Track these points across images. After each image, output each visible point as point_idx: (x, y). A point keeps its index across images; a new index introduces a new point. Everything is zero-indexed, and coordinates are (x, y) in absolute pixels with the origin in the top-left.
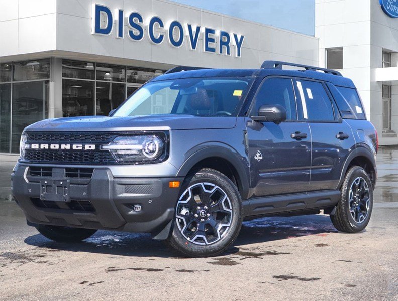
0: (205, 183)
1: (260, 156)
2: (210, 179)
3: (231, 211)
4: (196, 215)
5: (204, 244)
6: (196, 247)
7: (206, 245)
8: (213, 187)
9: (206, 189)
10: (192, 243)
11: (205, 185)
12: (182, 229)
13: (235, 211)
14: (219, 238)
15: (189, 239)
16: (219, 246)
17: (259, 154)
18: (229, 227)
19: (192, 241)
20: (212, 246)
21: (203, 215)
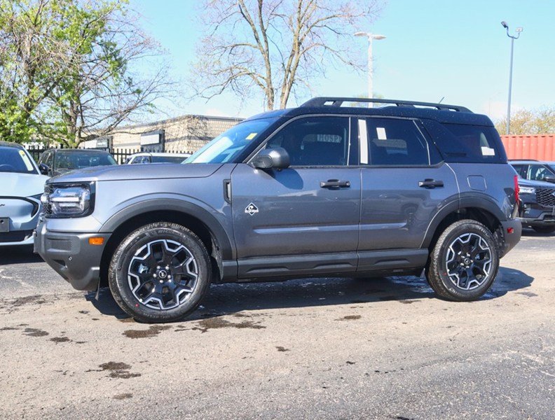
0: (169, 241)
1: (255, 208)
2: (176, 238)
3: (196, 276)
4: (155, 275)
5: (159, 308)
6: (149, 311)
7: (161, 310)
8: (178, 246)
9: (169, 247)
10: (145, 305)
11: (168, 243)
12: (134, 288)
13: (200, 275)
14: (178, 304)
15: (141, 300)
16: (175, 313)
17: (252, 207)
18: (192, 293)
19: (144, 303)
20: (168, 311)
21: (163, 275)
